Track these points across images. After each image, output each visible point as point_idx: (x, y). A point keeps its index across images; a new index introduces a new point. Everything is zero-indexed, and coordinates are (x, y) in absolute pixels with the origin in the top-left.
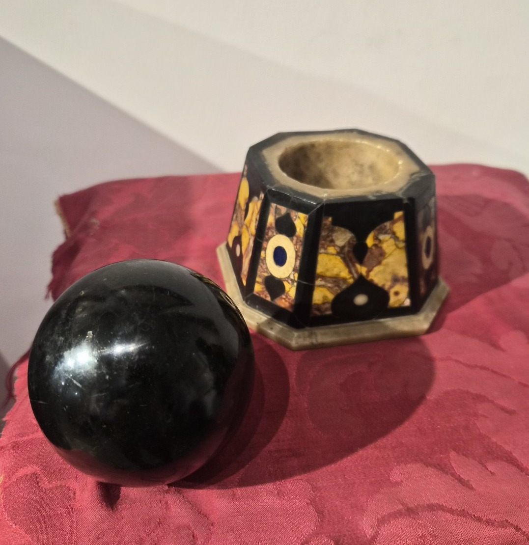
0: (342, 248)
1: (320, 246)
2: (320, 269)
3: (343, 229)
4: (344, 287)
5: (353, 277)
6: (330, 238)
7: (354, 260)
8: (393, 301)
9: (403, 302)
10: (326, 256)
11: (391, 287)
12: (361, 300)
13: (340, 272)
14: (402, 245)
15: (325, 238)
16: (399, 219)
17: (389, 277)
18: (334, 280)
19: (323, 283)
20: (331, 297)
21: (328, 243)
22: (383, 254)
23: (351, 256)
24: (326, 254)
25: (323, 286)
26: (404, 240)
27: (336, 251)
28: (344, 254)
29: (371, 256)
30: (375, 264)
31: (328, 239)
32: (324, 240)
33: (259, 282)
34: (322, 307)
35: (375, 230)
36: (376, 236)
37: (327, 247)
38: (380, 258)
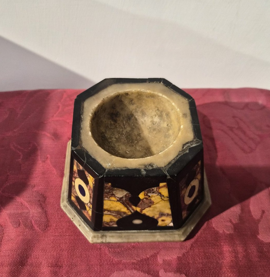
0: (121, 198)
1: (104, 196)
2: (105, 207)
3: (120, 189)
4: (125, 215)
5: (131, 212)
7: (130, 204)
8: (160, 223)
9: (169, 224)
11: (159, 218)
12: (137, 222)
13: (121, 209)
14: (167, 199)
15: (107, 193)
16: (163, 186)
17: (157, 213)
18: (117, 212)
19: (109, 213)
20: (116, 219)
21: (110, 195)
22: (152, 202)
23: (128, 202)
24: (109, 200)
25: (110, 215)
26: (168, 197)
27: (117, 200)
28: (123, 201)
29: (143, 203)
30: (147, 207)
31: (110, 193)
32: (107, 194)
33: (73, 196)
34: (110, 223)
35: (145, 191)
36: (146, 194)
37: (109, 197)
38: (150, 204)
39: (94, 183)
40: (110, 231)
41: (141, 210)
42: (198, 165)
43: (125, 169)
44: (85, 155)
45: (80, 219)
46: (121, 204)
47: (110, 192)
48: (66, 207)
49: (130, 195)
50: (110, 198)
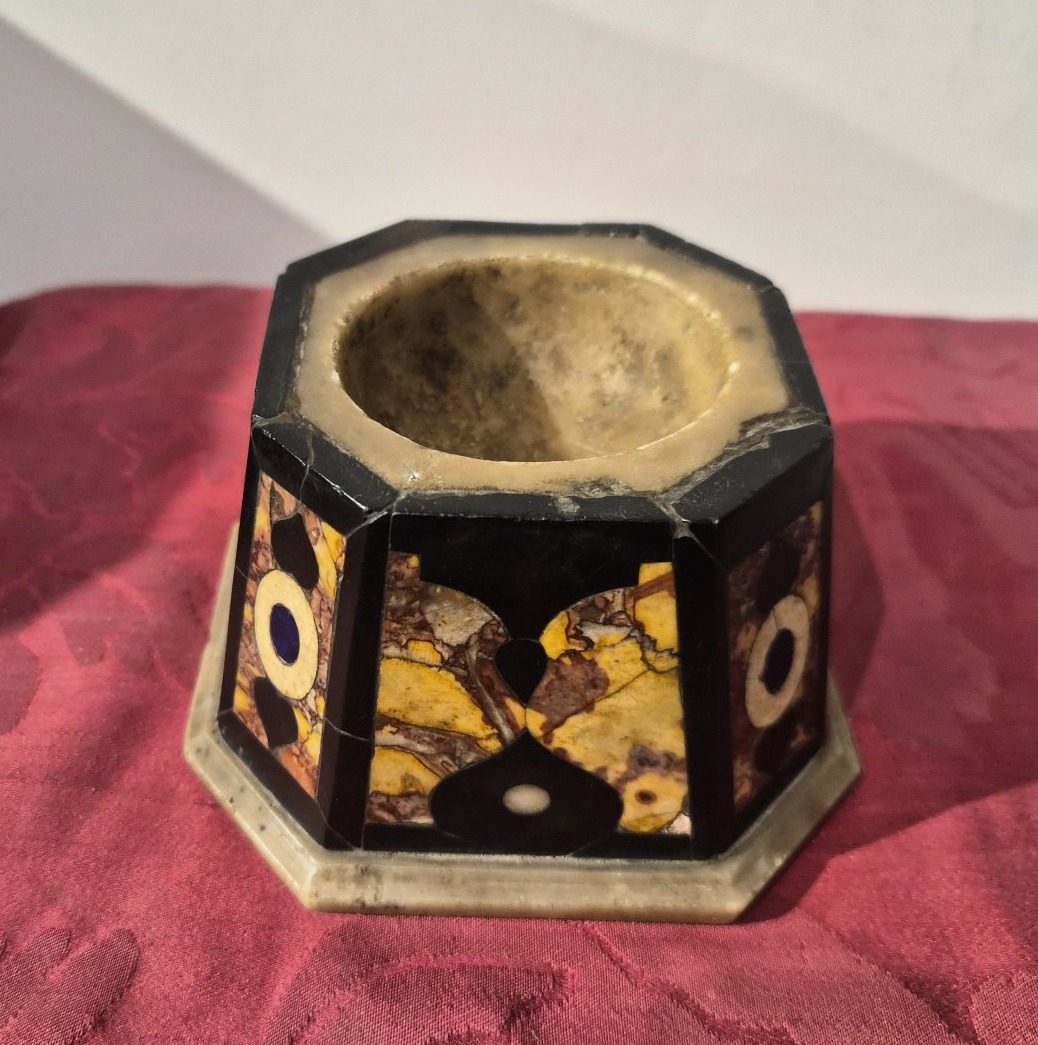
0: (460, 650)
1: (384, 636)
2: (386, 702)
3: (459, 595)
4: (471, 758)
5: (500, 736)
6: (417, 617)
7: (499, 687)
8: (633, 815)
9: (670, 823)
10: (405, 665)
11: (626, 778)
12: (527, 800)
13: (456, 716)
14: (668, 663)
15: (400, 616)
16: (656, 586)
17: (622, 751)
18: (436, 736)
19: (400, 739)
20: (428, 781)
21: (411, 630)
22: (598, 682)
23: (488, 677)
24: (405, 659)
25: (402, 749)
26: (676, 650)
27: (439, 658)
28: (465, 667)
29: (557, 683)
30: (573, 708)
31: (410, 619)
32: (398, 622)
33: (242, 688)
34: (402, 803)
35: (570, 610)
36: (575, 629)
37: (408, 641)
38: (589, 694)
39: (341, 561)
40: (400, 854)
41: (550, 728)
42: (810, 522)
43: (485, 493)
44: (309, 443)
45: (267, 798)
46: (458, 685)
47: (411, 613)
48: (203, 753)
49: (501, 630)
50: (412, 644)
